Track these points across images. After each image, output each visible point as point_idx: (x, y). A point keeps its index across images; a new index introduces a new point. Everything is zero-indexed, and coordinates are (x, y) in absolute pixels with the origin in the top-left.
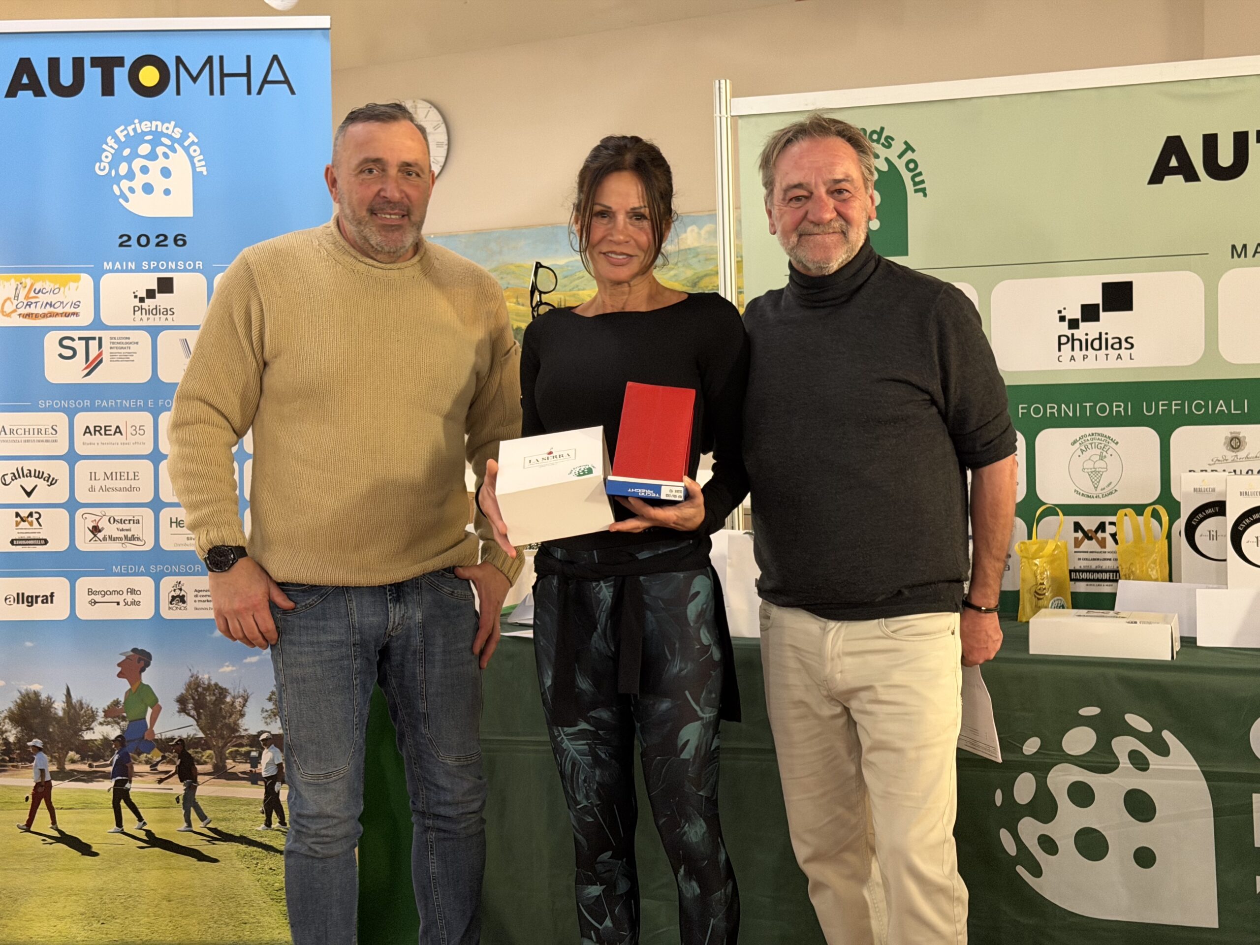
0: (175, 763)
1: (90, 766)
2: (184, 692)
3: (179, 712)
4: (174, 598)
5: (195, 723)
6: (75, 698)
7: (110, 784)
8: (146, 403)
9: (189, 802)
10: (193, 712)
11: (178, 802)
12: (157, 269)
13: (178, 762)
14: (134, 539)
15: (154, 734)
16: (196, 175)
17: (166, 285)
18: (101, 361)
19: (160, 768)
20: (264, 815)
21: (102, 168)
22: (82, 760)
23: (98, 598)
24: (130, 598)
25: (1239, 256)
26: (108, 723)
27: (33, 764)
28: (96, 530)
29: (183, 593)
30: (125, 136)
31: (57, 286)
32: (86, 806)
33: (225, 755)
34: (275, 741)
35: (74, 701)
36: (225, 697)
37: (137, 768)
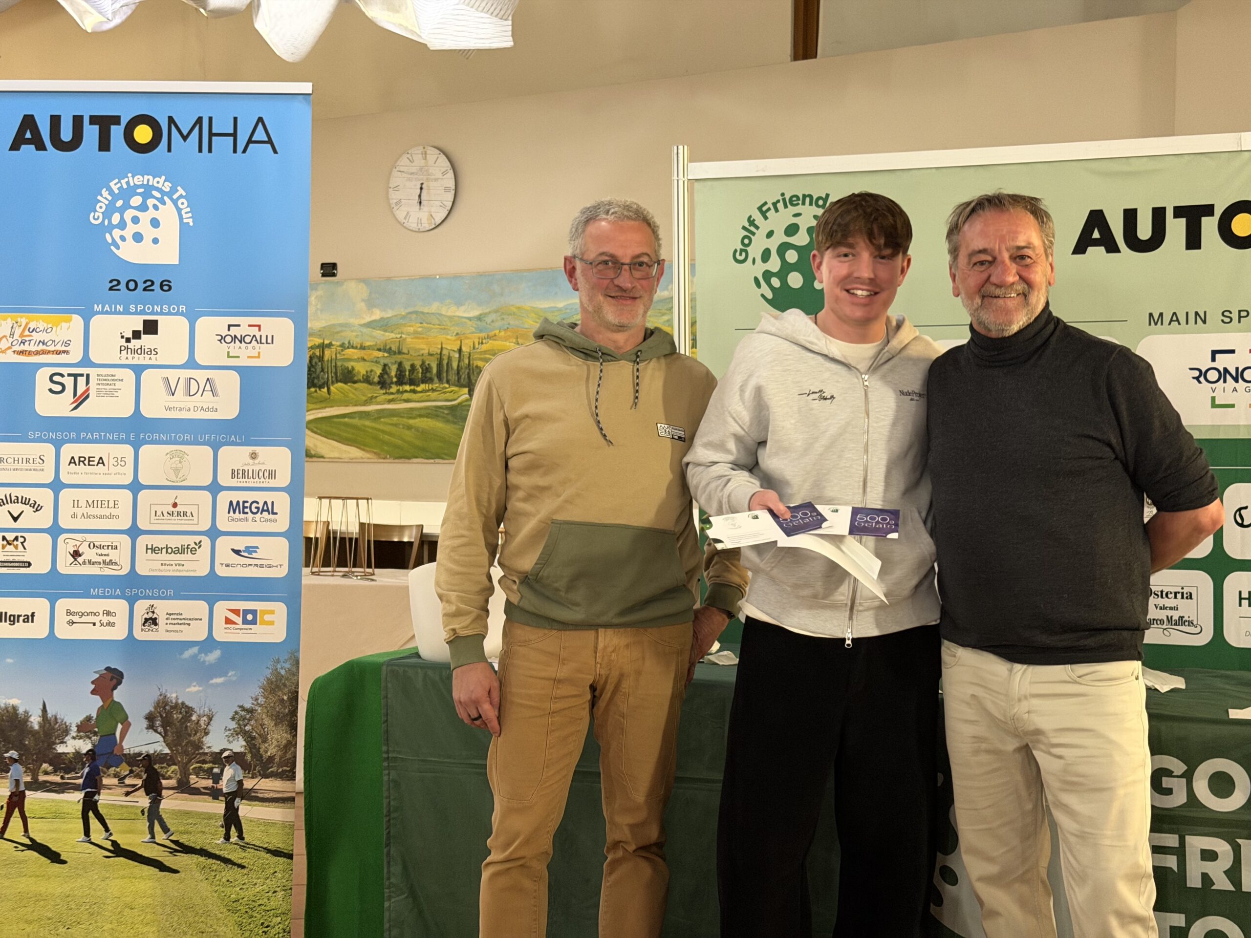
0: (141, 778)
1: (62, 778)
2: (153, 710)
3: (147, 728)
4: (146, 620)
5: (162, 739)
6: (50, 713)
7: (79, 796)
8: (128, 437)
9: (153, 814)
10: (160, 729)
11: (143, 814)
12: (143, 313)
13: (145, 777)
14: (112, 564)
15: (123, 750)
16: (183, 226)
17: (151, 327)
18: (88, 397)
19: (128, 781)
20: (224, 829)
21: (96, 217)
22: (55, 772)
23: (76, 619)
24: (105, 619)
25: (1156, 324)
26: (81, 738)
27: (9, 774)
28: (76, 554)
29: (155, 616)
30: (118, 189)
31: (50, 326)
32: (58, 815)
33: (189, 769)
34: (236, 758)
35: (49, 715)
36: (191, 715)
37: (106, 781)
